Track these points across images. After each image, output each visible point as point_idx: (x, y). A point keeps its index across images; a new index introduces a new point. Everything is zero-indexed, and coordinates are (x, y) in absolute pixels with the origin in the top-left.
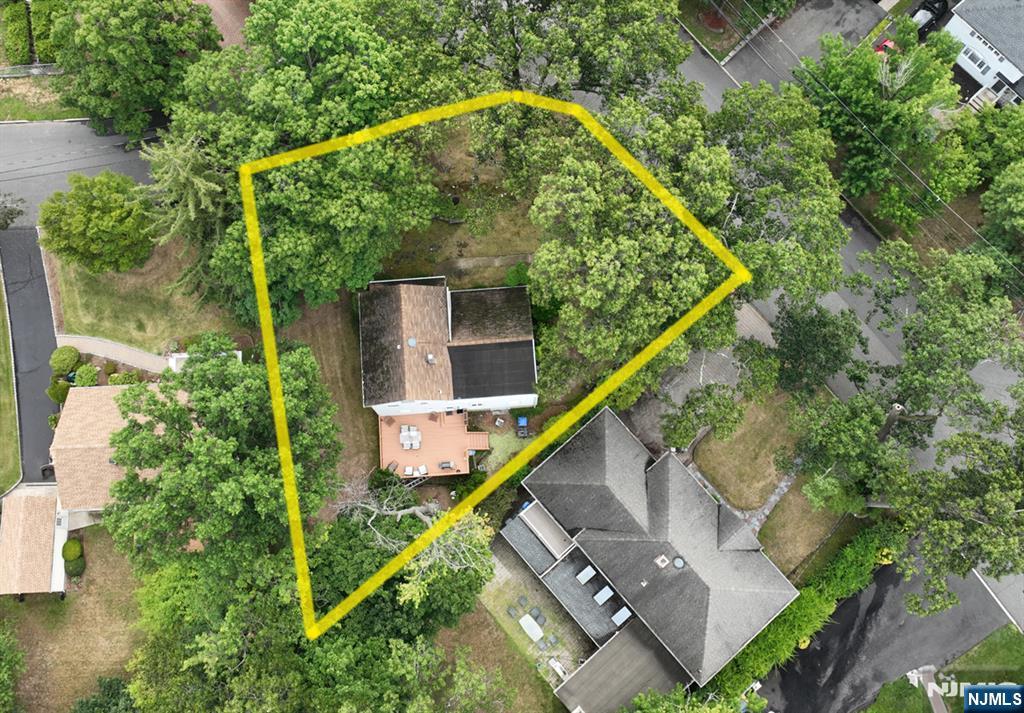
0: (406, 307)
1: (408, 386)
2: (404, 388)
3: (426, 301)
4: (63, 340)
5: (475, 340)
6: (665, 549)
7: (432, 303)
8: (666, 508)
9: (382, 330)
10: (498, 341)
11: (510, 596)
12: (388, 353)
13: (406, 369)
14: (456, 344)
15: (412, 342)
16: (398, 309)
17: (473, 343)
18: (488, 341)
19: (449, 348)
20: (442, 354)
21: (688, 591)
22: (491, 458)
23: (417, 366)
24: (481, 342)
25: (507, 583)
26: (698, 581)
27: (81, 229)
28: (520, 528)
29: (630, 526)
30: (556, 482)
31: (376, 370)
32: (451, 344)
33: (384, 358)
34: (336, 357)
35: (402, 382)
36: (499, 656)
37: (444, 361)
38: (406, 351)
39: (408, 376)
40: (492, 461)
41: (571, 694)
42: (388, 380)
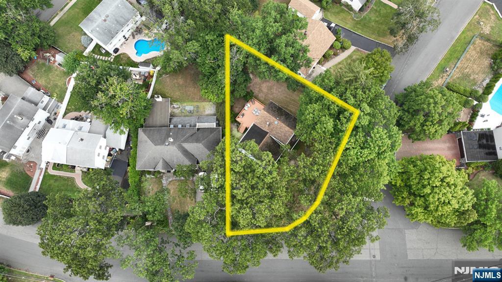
0: (287, 128)
1: (265, 113)
4: (353, 48)
5: (265, 141)
6: (173, 143)
7: (283, 137)
8: (182, 154)
11: (201, 109)
12: (279, 115)
13: (271, 116)
14: (267, 135)
15: (276, 122)
19: (268, 133)
20: (268, 130)
21: (159, 141)
22: (236, 130)
25: (204, 111)
26: (159, 145)
28: (213, 121)
29: (186, 141)
30: (213, 134)
31: (277, 110)
33: (278, 113)
35: (268, 112)
36: (191, 97)
37: (266, 129)
38: (276, 120)
39: (268, 115)
40: (235, 130)
41: (166, 101)
42: (272, 110)
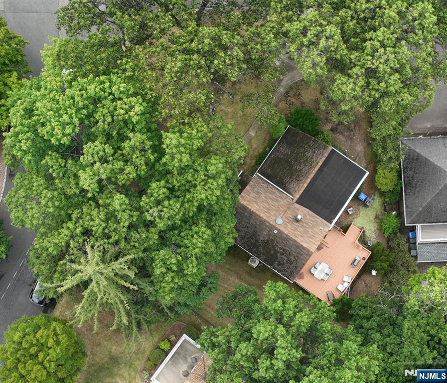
2: (304, 248)
3: (258, 193)
5: (304, 183)
7: (261, 190)
9: (255, 234)
10: (316, 169)
12: (273, 241)
13: (294, 238)
14: (298, 197)
15: (279, 221)
16: (251, 213)
17: (305, 185)
18: (312, 176)
20: (298, 209)
23: (296, 230)
24: (309, 180)
27: (45, 373)
28: (425, 248)
31: (277, 257)
32: (296, 199)
33: (274, 247)
34: (232, 279)
35: (299, 247)
38: (282, 229)
42: (290, 254)
